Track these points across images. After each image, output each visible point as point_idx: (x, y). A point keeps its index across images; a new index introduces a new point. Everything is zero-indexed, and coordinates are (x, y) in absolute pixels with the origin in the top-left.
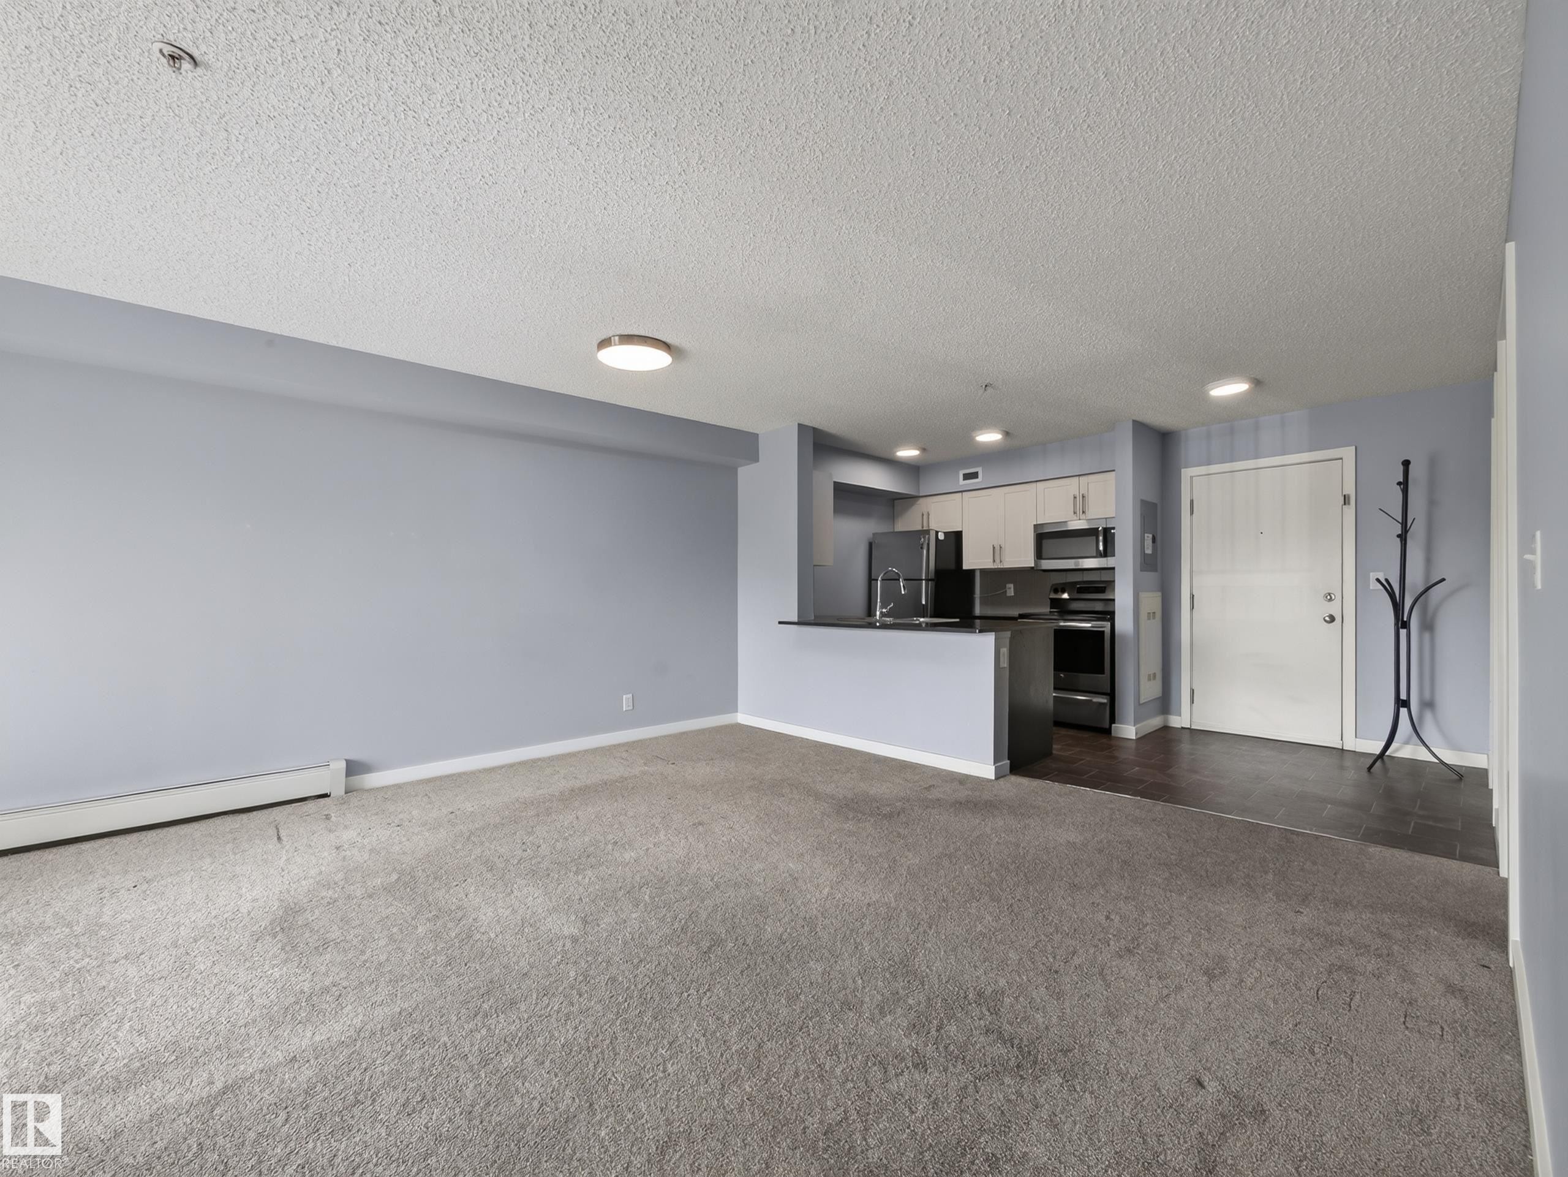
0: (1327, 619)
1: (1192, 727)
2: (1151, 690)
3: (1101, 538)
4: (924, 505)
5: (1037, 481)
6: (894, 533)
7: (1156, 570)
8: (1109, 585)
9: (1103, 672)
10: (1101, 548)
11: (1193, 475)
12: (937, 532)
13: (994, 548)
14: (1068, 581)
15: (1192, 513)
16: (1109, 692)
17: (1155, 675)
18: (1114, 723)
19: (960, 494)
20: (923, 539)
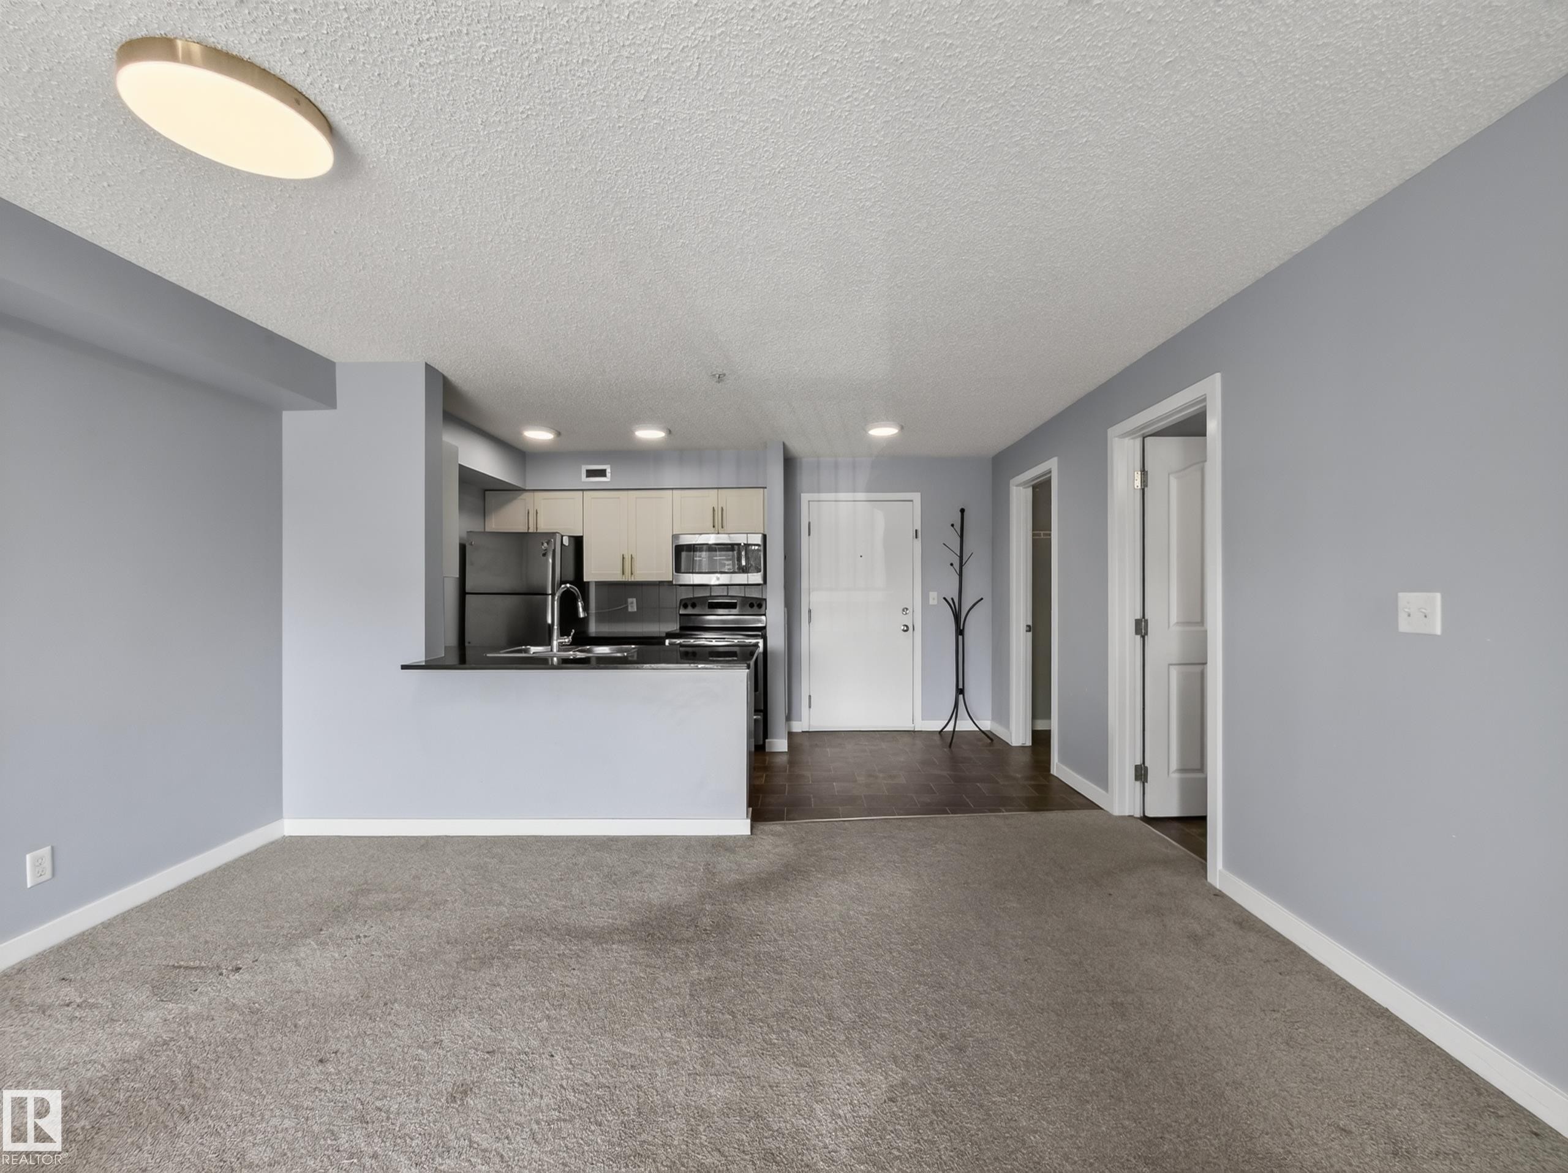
0: (904, 628)
1: (810, 730)
3: (743, 554)
4: (535, 500)
5: (672, 489)
6: (484, 533)
8: (757, 605)
10: (744, 563)
11: (810, 500)
12: (562, 536)
13: (624, 558)
14: (698, 595)
15: (810, 534)
16: (762, 709)
18: (767, 738)
19: (581, 492)
20: (545, 545)
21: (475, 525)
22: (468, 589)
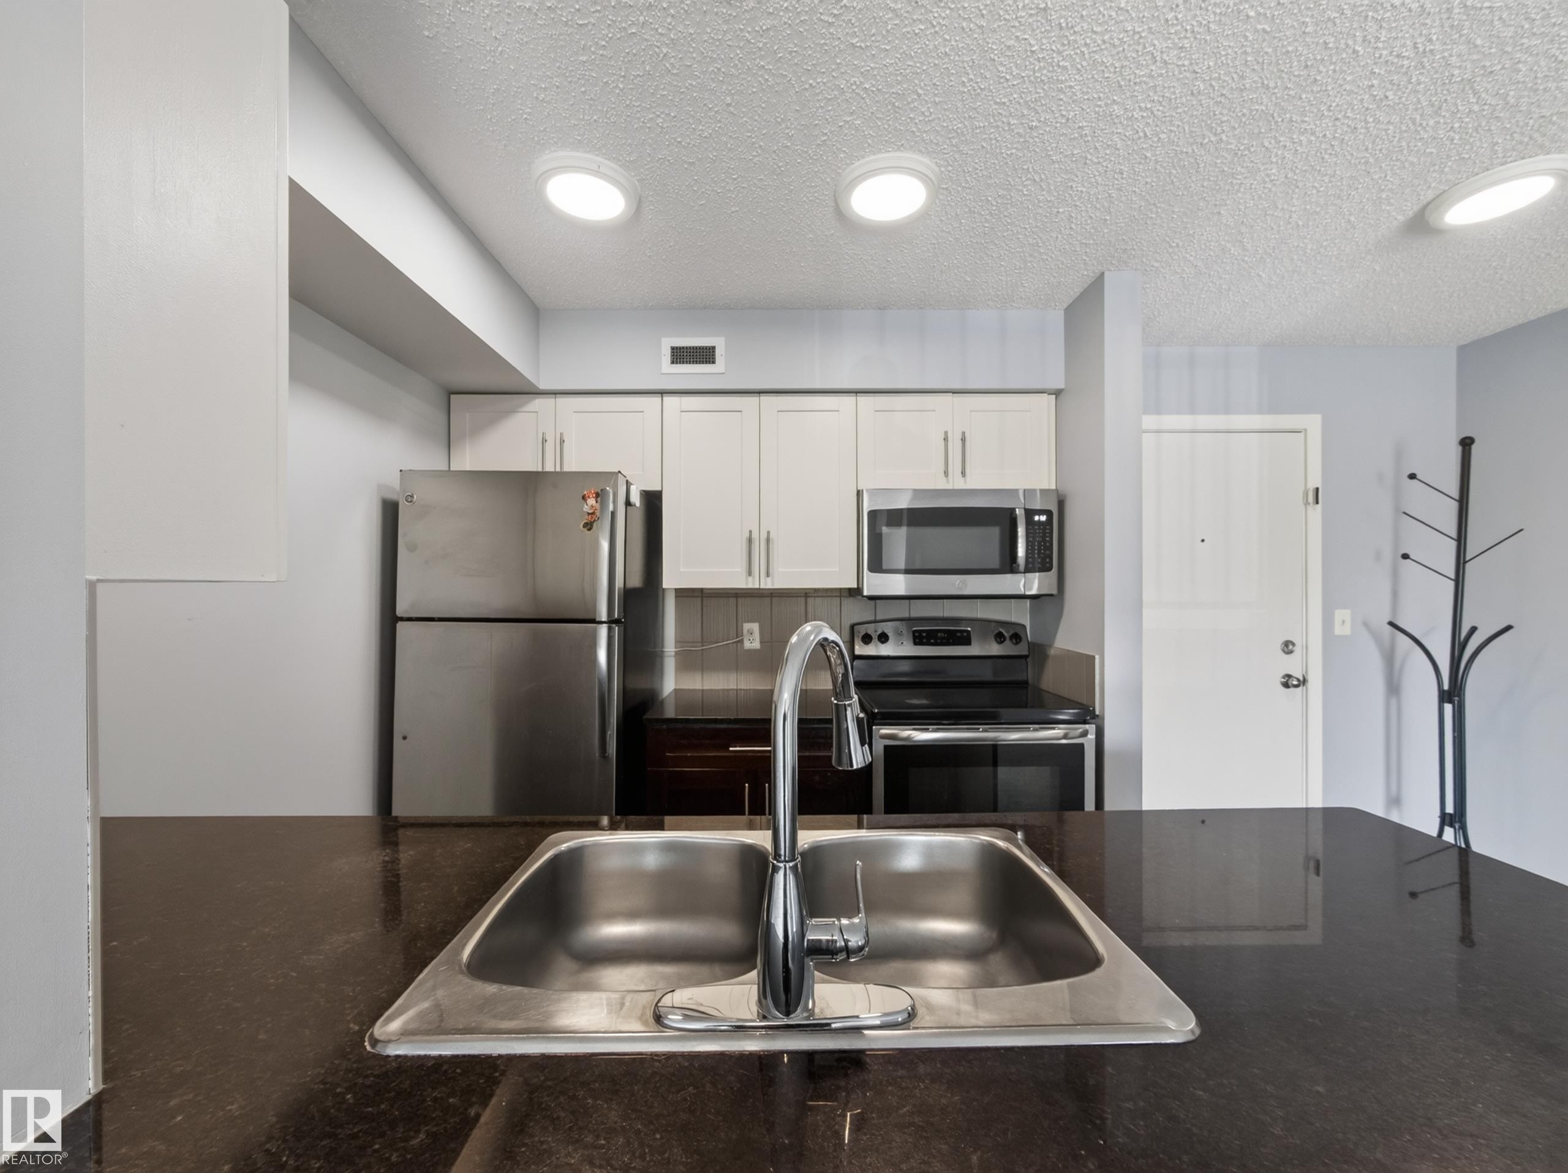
3: (1021, 530)
6: (450, 475)
10: (1021, 552)
12: (628, 488)
13: (751, 539)
19: (657, 400)
20: (592, 501)
21: (429, 460)
22: (402, 607)
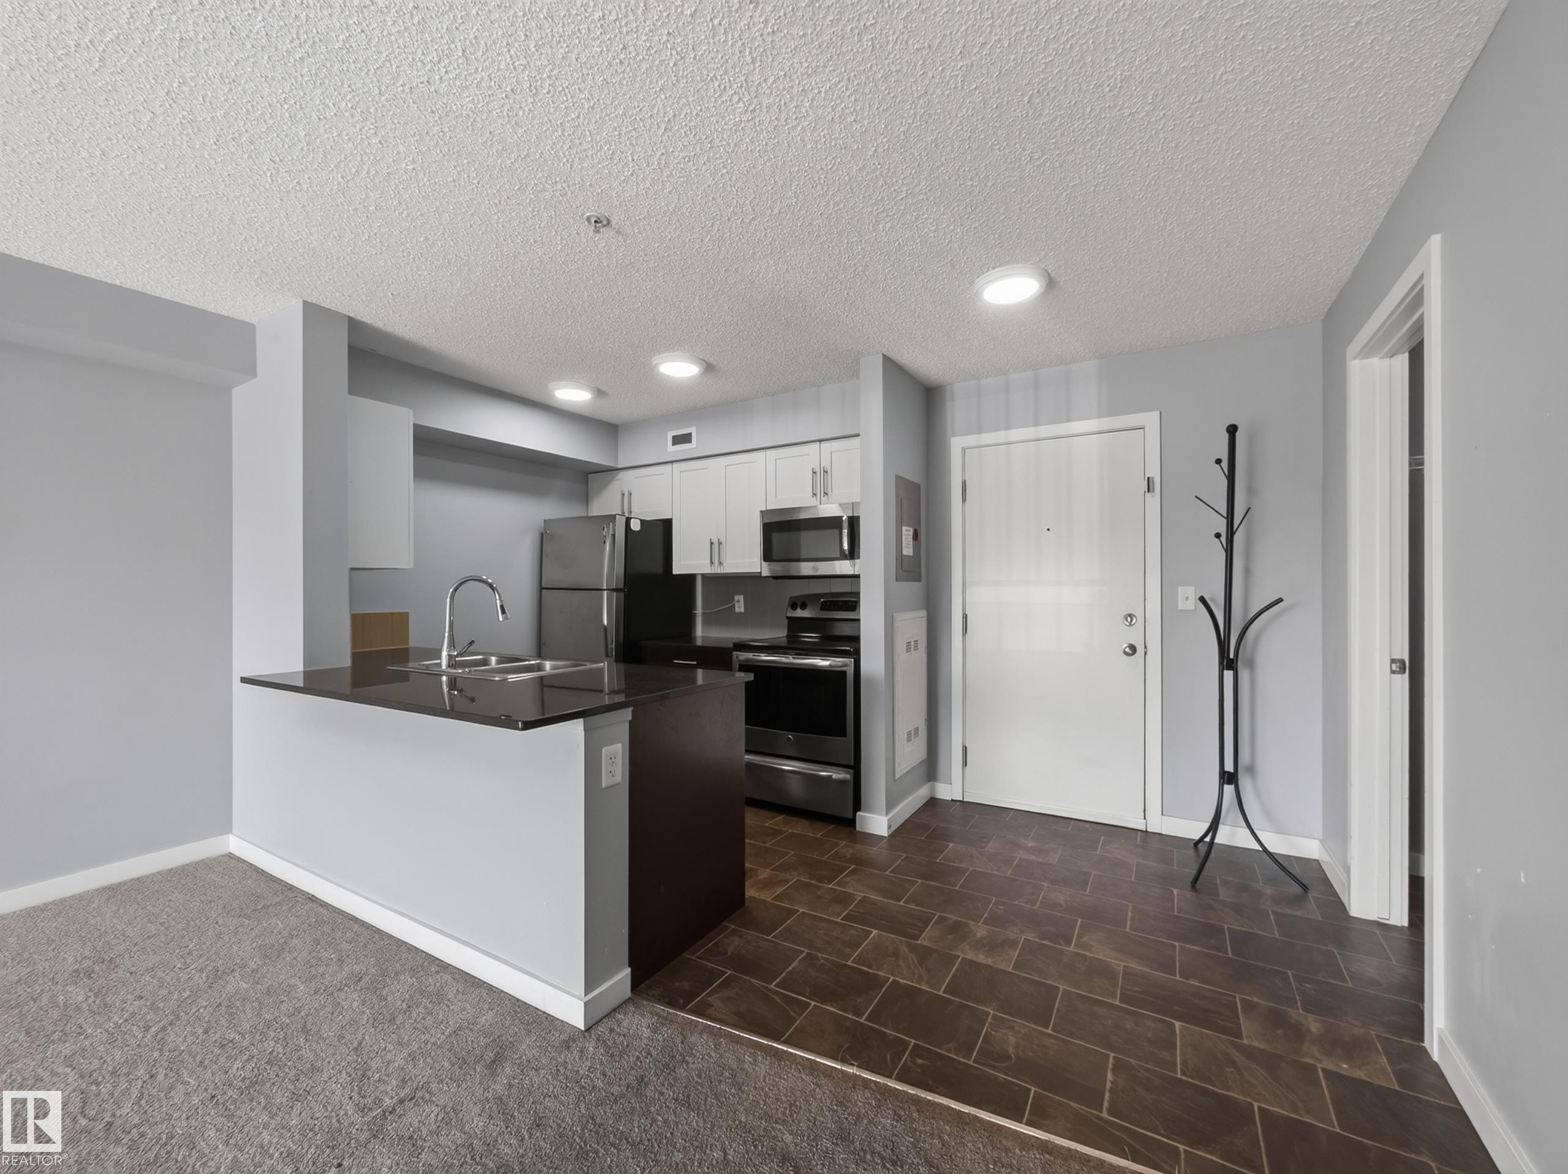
0: (1127, 650)
1: (965, 800)
2: (910, 754)
3: (845, 531)
4: (626, 481)
5: (766, 448)
7: (919, 580)
8: (852, 604)
9: (844, 735)
10: (846, 546)
11: (964, 445)
13: (712, 543)
14: (811, 592)
15: (964, 500)
16: (852, 764)
17: (917, 730)
18: (860, 810)
19: (670, 465)
20: (606, 529)
22: (544, 583)
